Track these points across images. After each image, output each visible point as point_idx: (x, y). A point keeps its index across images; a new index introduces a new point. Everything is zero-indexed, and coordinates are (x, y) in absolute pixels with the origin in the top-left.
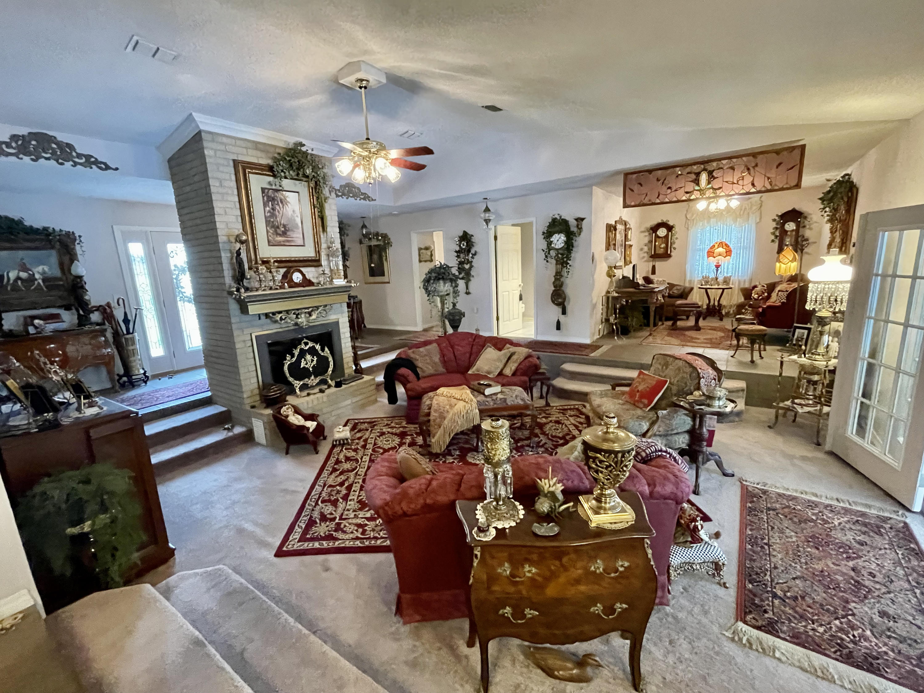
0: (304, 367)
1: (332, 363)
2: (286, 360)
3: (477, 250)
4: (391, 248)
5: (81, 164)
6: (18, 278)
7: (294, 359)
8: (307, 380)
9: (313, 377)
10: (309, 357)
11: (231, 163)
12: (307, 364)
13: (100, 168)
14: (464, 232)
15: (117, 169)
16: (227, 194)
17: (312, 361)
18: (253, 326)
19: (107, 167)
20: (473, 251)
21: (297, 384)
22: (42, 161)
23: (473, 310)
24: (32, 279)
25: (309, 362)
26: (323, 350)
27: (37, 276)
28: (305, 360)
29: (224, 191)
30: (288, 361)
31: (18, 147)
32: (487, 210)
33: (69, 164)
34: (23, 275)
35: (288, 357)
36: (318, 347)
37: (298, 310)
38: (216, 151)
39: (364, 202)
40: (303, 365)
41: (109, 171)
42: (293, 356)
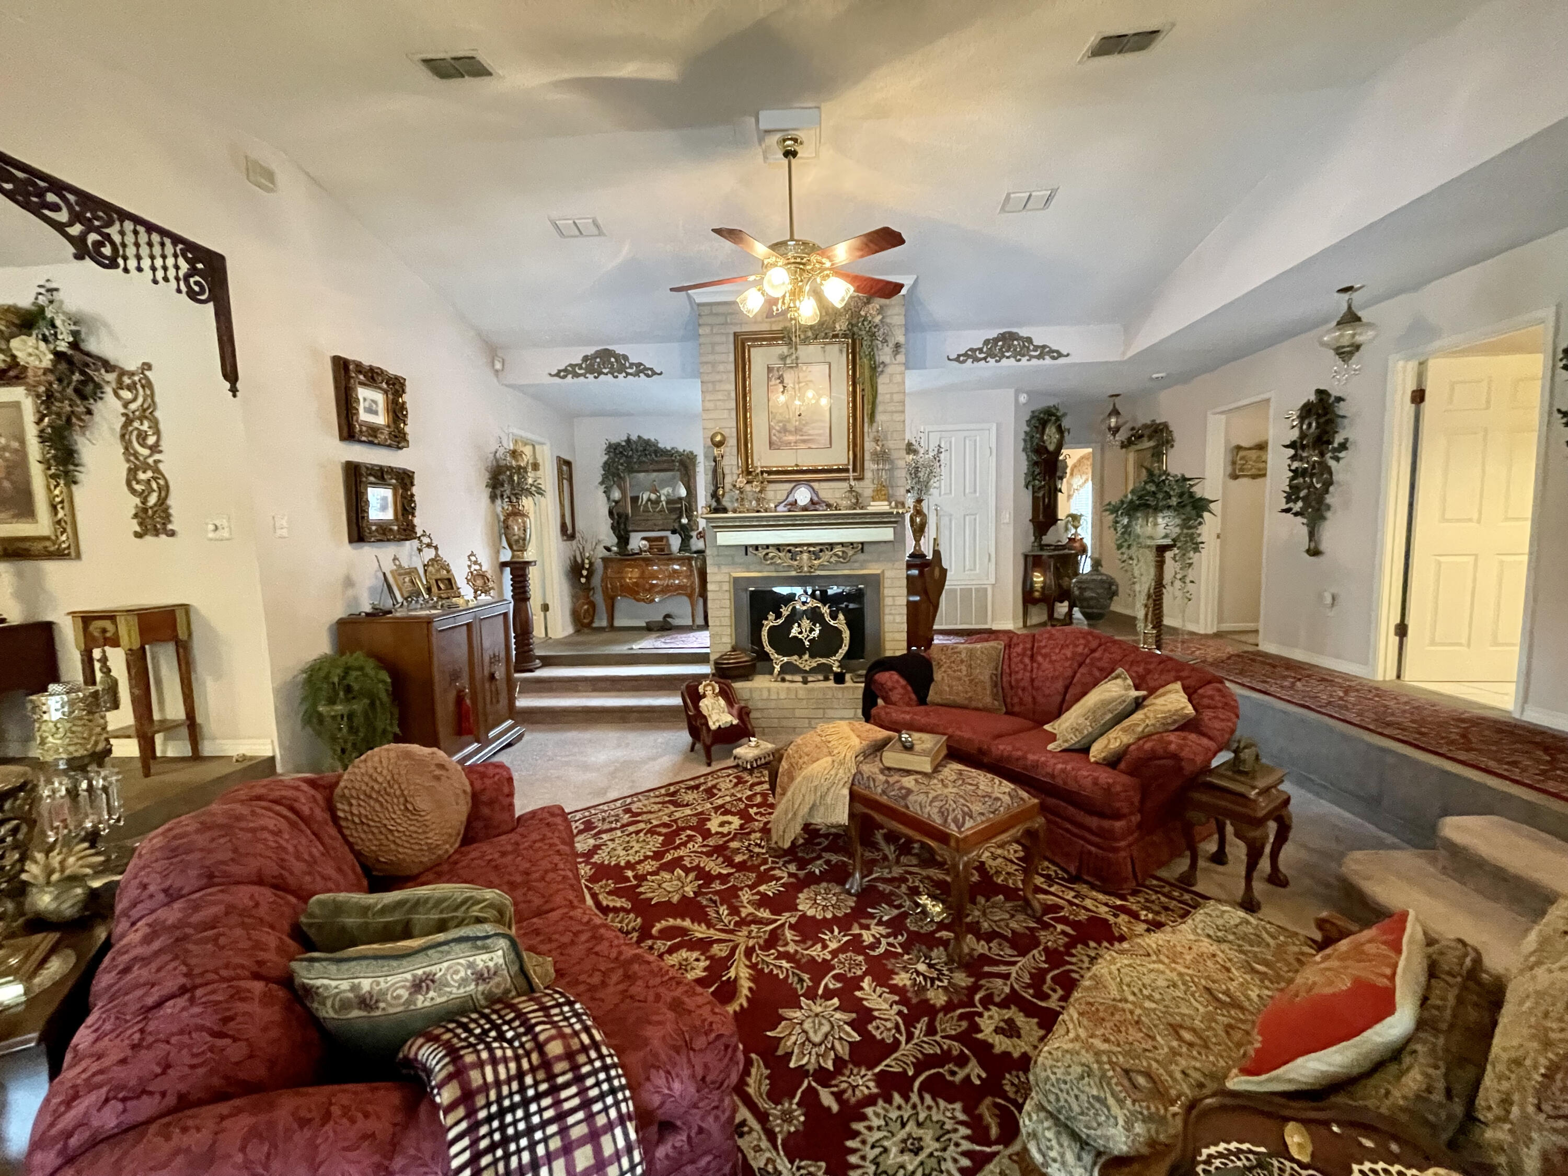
0: (796, 637)
1: (847, 641)
2: (767, 619)
3: (1352, 438)
4: (1172, 452)
5: (631, 374)
6: (649, 500)
7: (780, 621)
8: (796, 657)
9: (806, 657)
10: (806, 623)
11: (731, 338)
12: (801, 633)
13: (648, 376)
14: (1320, 392)
15: (661, 374)
16: (720, 381)
17: (812, 630)
18: (734, 563)
19: (654, 373)
20: (1338, 439)
21: (778, 661)
22: (602, 377)
23: (1320, 597)
24: (657, 502)
25: (804, 631)
26: (834, 618)
27: (663, 498)
28: (799, 626)
29: (718, 377)
30: (771, 621)
31: (586, 369)
32: (1351, 318)
33: (621, 376)
34: (653, 496)
35: (771, 616)
36: (825, 610)
37: (796, 546)
38: (712, 326)
39: (1041, 362)
40: (794, 631)
41: (655, 377)
42: (778, 616)
